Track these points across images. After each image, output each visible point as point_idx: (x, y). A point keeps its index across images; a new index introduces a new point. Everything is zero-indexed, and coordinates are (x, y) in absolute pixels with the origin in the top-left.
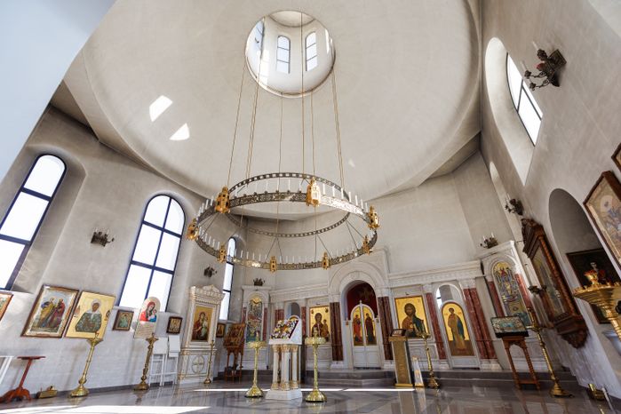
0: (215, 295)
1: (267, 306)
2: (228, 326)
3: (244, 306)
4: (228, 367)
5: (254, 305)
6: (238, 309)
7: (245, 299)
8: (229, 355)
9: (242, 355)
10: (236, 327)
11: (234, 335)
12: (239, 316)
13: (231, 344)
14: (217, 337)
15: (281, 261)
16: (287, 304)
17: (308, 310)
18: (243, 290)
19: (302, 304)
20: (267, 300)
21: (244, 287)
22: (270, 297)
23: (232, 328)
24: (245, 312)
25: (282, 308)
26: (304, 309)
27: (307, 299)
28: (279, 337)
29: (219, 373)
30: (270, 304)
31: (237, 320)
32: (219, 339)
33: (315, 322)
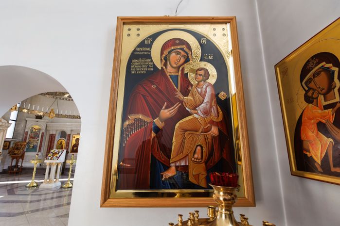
0: (4, 124)
1: (44, 131)
2: (12, 143)
3: (26, 130)
4: (11, 166)
5: (34, 130)
6: (22, 132)
7: (27, 127)
8: (12, 160)
9: (23, 160)
10: (19, 144)
11: (17, 149)
12: (21, 137)
13: (15, 154)
14: (3, 149)
15: (57, 113)
16: (58, 132)
17: (71, 136)
18: (26, 121)
19: (68, 133)
20: (44, 128)
21: (27, 119)
22: (46, 126)
23: (16, 144)
24: (27, 134)
25: (54, 133)
26: (69, 136)
27: (72, 130)
28: (51, 159)
29: (3, 170)
30: (46, 130)
31: (20, 138)
32: (5, 150)
33: (75, 143)
